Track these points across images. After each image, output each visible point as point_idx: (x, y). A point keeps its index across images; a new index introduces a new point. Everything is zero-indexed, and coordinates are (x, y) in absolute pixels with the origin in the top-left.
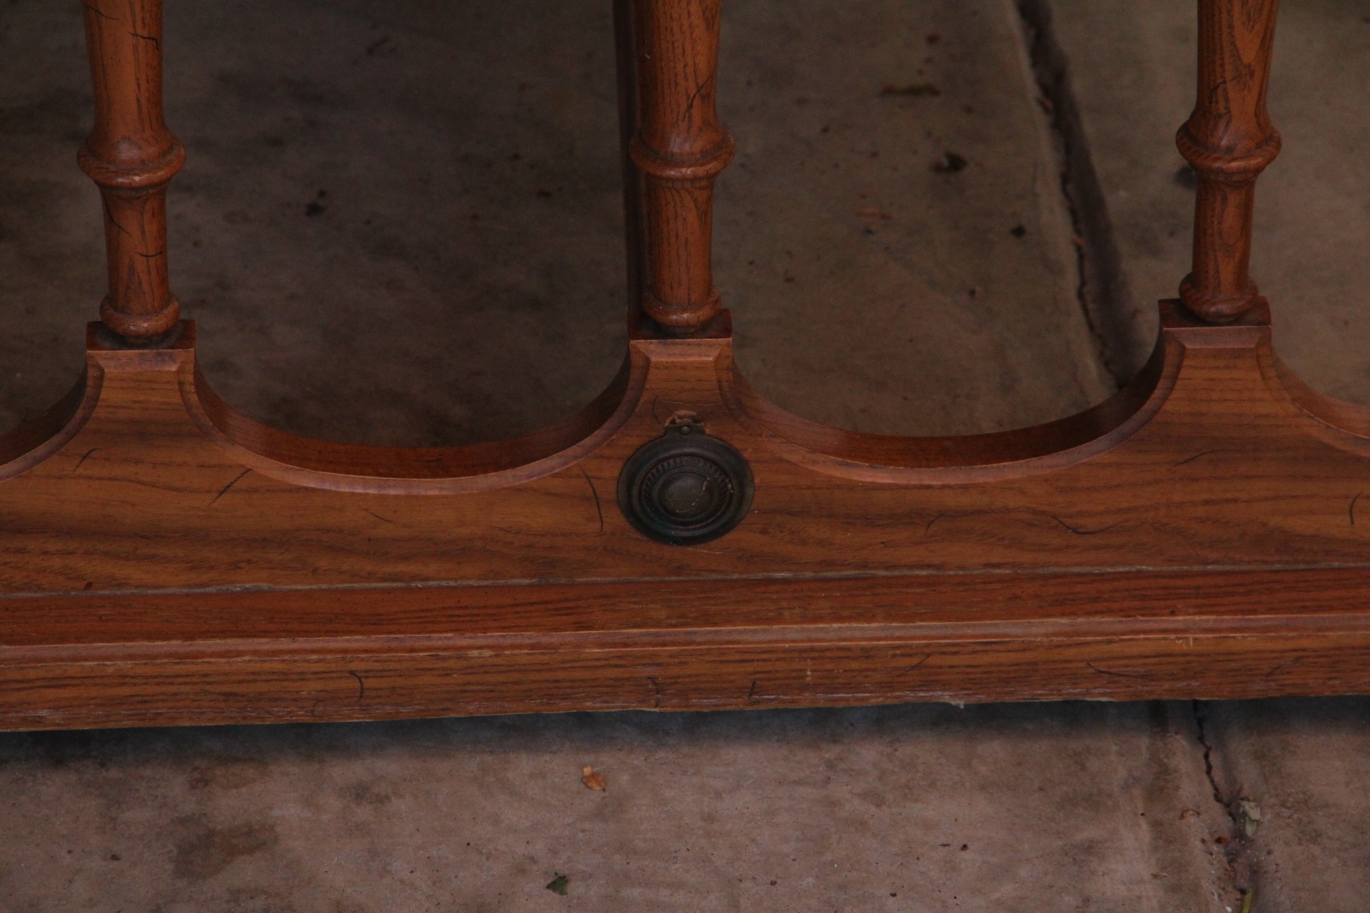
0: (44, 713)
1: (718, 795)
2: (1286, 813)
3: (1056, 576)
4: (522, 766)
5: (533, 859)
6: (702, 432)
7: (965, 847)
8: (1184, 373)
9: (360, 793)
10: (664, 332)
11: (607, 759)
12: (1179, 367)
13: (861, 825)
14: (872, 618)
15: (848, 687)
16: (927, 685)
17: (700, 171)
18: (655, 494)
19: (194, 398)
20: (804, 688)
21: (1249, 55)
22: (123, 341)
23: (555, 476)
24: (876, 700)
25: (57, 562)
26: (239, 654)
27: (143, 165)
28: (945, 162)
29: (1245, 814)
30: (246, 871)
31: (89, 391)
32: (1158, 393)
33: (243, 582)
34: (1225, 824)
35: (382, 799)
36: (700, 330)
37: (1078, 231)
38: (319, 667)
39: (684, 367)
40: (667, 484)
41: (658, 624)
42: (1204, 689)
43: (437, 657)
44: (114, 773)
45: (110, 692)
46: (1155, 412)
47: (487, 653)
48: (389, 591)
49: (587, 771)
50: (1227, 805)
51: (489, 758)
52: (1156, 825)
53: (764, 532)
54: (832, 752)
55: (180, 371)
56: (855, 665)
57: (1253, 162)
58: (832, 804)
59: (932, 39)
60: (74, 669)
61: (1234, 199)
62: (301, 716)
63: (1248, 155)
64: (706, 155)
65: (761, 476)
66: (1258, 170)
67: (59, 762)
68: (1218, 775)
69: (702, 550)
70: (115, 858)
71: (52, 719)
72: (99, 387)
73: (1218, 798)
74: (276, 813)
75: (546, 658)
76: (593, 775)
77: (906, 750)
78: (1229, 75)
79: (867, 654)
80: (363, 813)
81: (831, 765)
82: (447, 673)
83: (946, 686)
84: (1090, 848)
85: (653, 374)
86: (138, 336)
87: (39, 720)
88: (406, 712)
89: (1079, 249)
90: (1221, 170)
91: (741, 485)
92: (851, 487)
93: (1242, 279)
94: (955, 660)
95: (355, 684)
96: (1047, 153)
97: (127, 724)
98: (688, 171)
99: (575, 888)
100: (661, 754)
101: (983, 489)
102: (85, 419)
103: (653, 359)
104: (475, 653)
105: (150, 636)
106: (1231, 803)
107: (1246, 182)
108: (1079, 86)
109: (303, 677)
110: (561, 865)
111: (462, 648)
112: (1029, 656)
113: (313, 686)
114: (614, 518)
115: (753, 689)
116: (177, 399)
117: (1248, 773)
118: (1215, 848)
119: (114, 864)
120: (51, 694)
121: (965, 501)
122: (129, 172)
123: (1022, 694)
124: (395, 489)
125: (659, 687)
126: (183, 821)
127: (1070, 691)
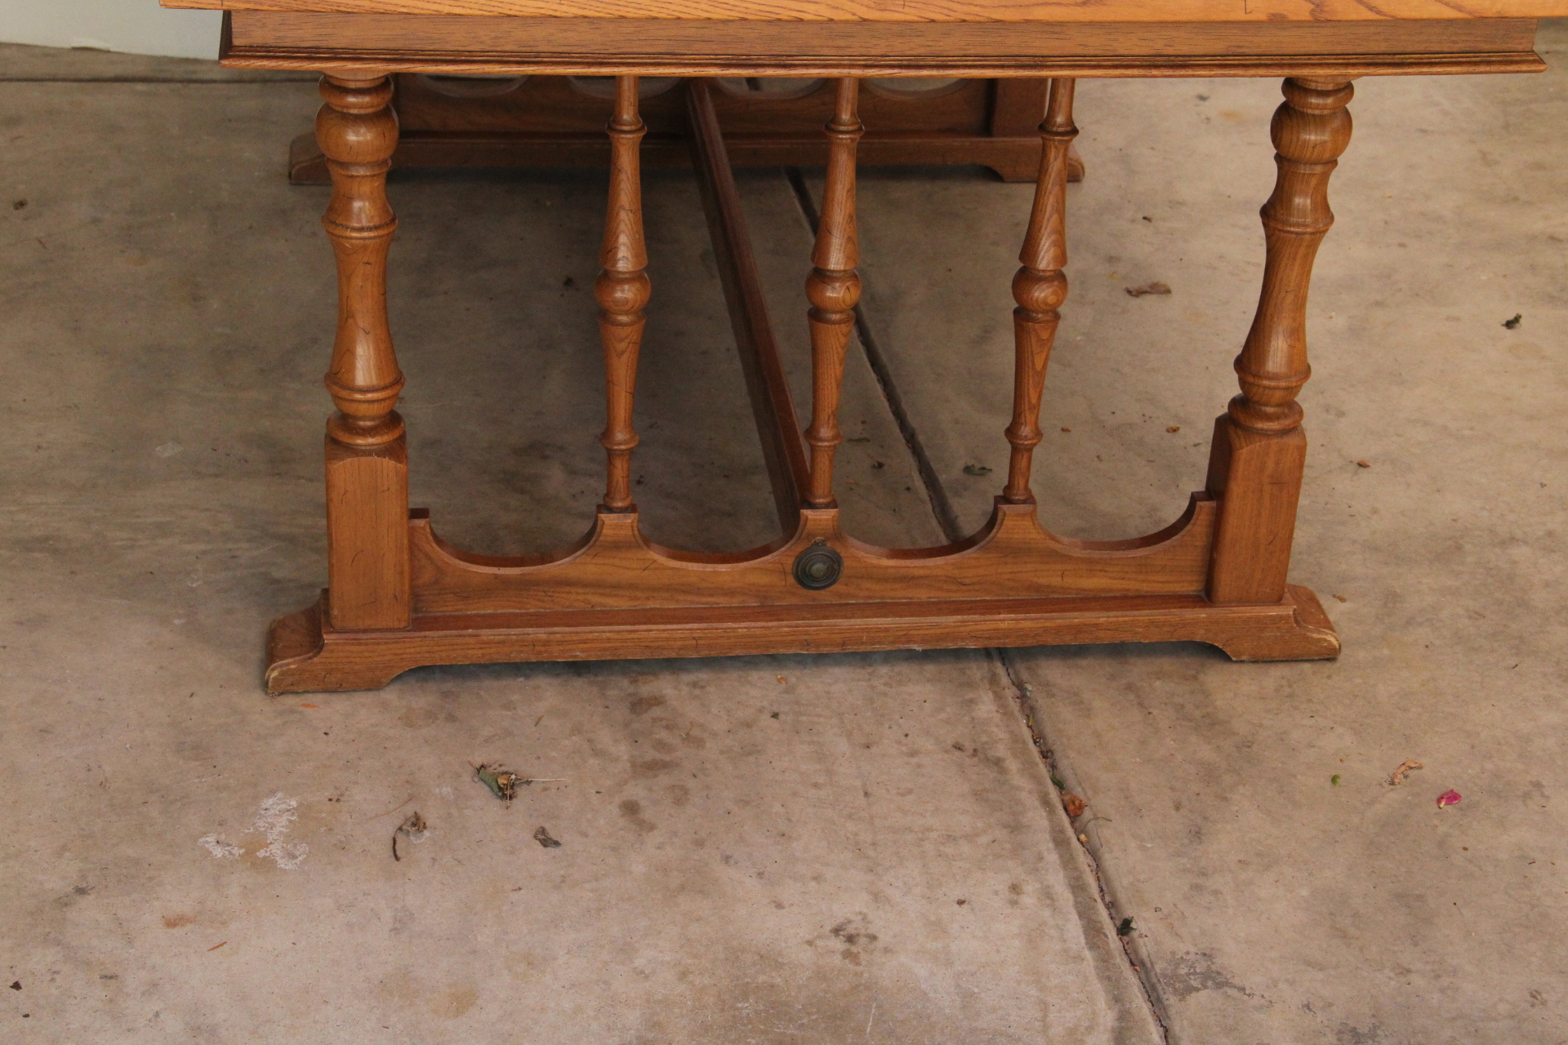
0: (578, 654)
1: (830, 685)
2: (1041, 688)
3: (954, 602)
4: (754, 675)
5: (764, 708)
6: (826, 545)
7: (925, 701)
8: (1005, 522)
9: (695, 685)
10: (812, 506)
11: (785, 673)
12: (1003, 520)
13: (885, 695)
14: (888, 617)
15: (879, 643)
16: (909, 642)
17: (832, 444)
18: (808, 568)
19: (636, 532)
20: (863, 643)
21: (1034, 401)
22: (611, 510)
23: (770, 563)
24: (888, 648)
25: (581, 597)
26: (652, 630)
27: (625, 442)
28: (876, 464)
29: (1026, 689)
30: (657, 712)
31: (598, 530)
32: (995, 530)
33: (651, 605)
34: (1018, 693)
35: (703, 687)
36: (827, 506)
37: (929, 491)
38: (682, 636)
39: (820, 520)
40: (812, 566)
41: (809, 619)
42: (1009, 643)
43: (725, 632)
44: (600, 678)
45: (603, 645)
46: (993, 538)
47: (745, 630)
48: (705, 608)
49: (779, 677)
50: (1017, 687)
51: (740, 673)
52: (995, 693)
53: (846, 585)
54: (870, 670)
55: (633, 522)
56: (882, 635)
57: (1034, 441)
58: (873, 687)
59: (863, 422)
60: (590, 636)
61: (1026, 455)
62: (674, 655)
63: (1033, 439)
64: (834, 438)
65: (847, 563)
66: (1035, 444)
67: (579, 675)
68: (1012, 676)
69: (823, 592)
70: (607, 707)
71: (580, 656)
72: (602, 528)
73: (1013, 684)
74: (664, 692)
75: (767, 632)
76: (782, 678)
77: (897, 669)
78: (1027, 408)
79: (887, 630)
80: (697, 692)
81: (870, 674)
82: (729, 638)
83: (915, 642)
84: (971, 701)
85: (809, 523)
86: (618, 508)
87: (576, 656)
88: (713, 653)
89: (930, 496)
90: (1023, 444)
91: (839, 566)
92: (880, 567)
93: (1026, 488)
94: (920, 632)
95: (694, 642)
96: (909, 461)
97: (609, 658)
98: (826, 444)
99: (782, 717)
100: (806, 671)
101: (928, 568)
102: (596, 541)
103: (810, 517)
104: (740, 630)
105: (618, 624)
106: (1020, 685)
107: (1030, 449)
108: (921, 438)
109: (675, 639)
110: (775, 709)
111: (735, 628)
112: (947, 630)
113: (679, 643)
114: (791, 580)
115: (844, 644)
116: (630, 533)
117: (1025, 676)
118: (1017, 700)
119: (606, 710)
120: (581, 646)
121: (921, 572)
122: (620, 444)
123: (943, 645)
124: (710, 568)
125: (808, 644)
126: (630, 695)
127: (960, 644)
